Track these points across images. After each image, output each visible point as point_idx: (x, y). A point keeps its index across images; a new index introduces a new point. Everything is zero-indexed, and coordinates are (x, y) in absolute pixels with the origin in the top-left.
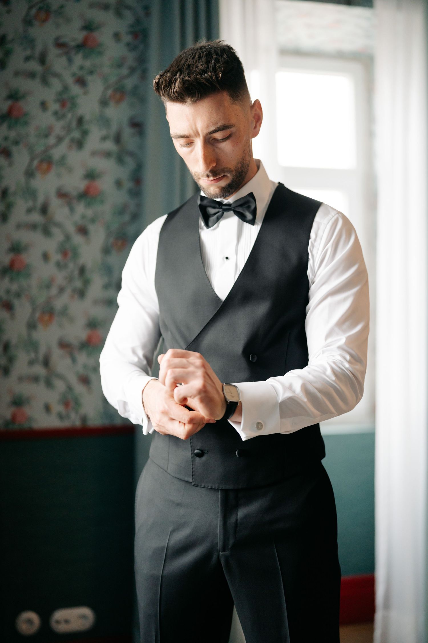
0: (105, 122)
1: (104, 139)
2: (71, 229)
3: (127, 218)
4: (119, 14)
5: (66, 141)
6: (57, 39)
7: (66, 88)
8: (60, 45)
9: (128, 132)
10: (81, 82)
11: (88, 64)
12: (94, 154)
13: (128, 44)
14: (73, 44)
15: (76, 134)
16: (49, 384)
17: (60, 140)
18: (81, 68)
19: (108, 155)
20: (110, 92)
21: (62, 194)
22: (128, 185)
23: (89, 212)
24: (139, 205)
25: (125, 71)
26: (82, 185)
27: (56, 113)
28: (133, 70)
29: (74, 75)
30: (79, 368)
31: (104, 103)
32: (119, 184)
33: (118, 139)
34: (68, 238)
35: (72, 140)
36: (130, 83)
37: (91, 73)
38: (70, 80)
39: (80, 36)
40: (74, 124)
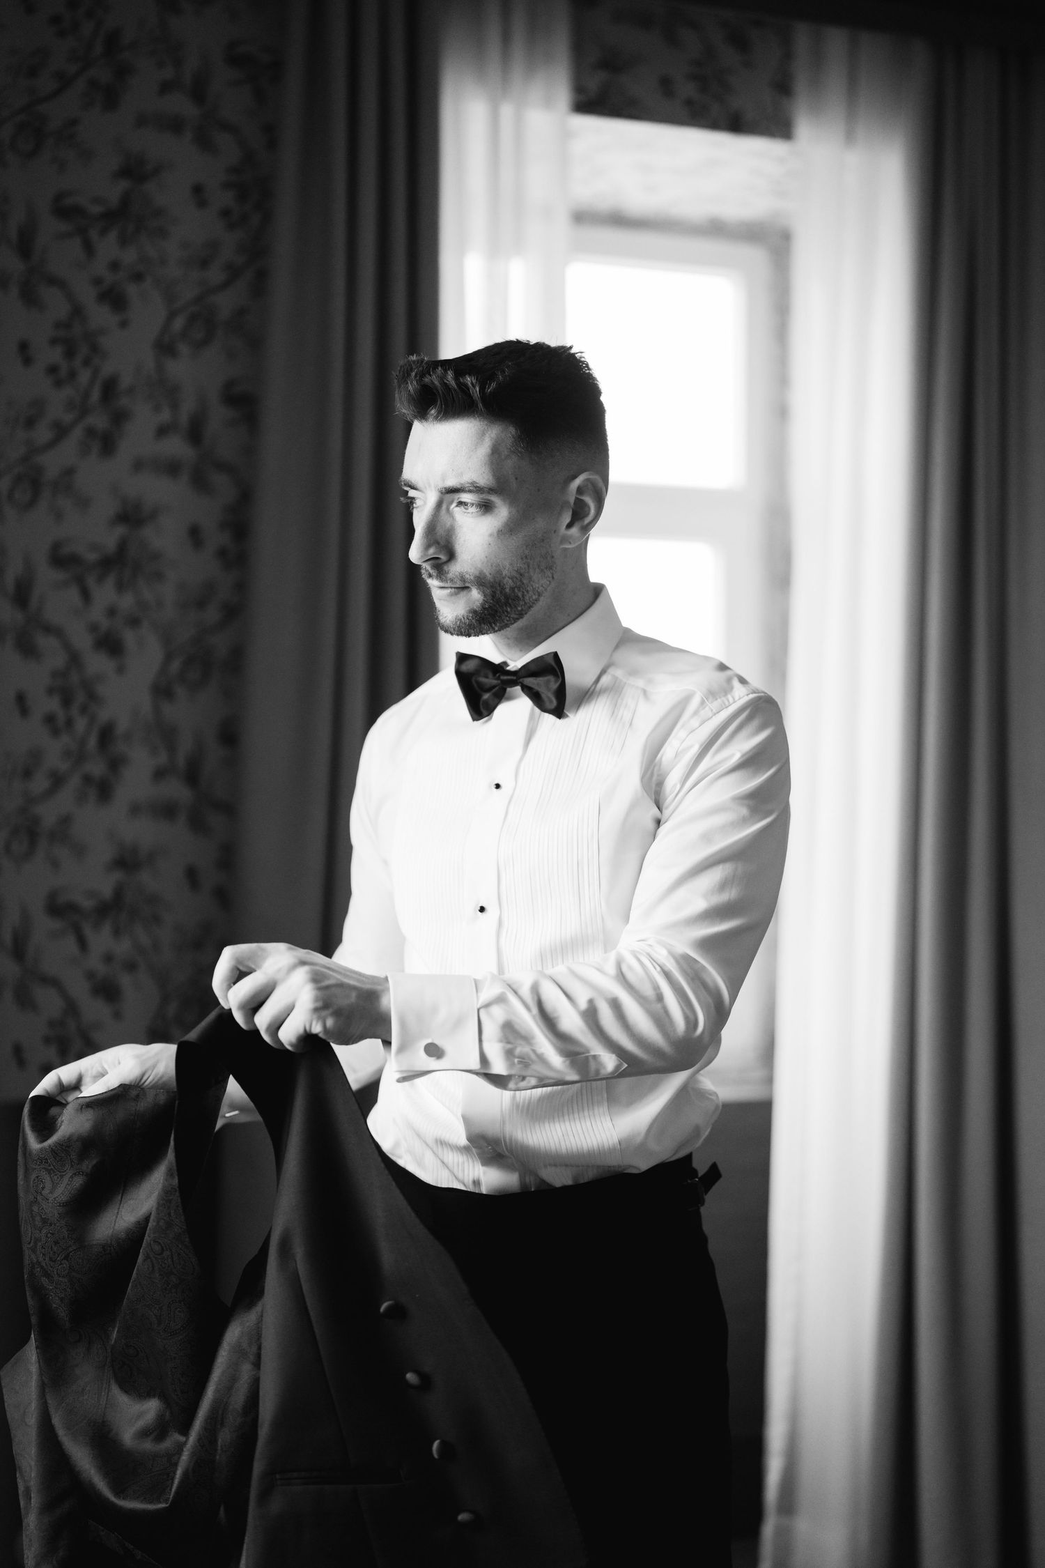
0: (168, 392)
1: (162, 431)
2: (82, 640)
3: (212, 614)
4: (204, 142)
5: (77, 433)
6: (59, 197)
7: (77, 311)
8: (64, 210)
9: (219, 415)
10: (114, 299)
11: (129, 256)
12: (139, 465)
13: (225, 213)
14: (96, 209)
15: (99, 421)
16: (24, 1000)
17: (61, 431)
18: (115, 266)
19: (172, 468)
20: (179, 323)
21: (61, 559)
22: (216, 538)
23: (126, 602)
24: (241, 587)
25: (215, 275)
26: (110, 539)
27: (53, 370)
28: (234, 273)
29: (97, 281)
30: (94, 961)
31: (165, 348)
32: (195, 535)
33: (195, 434)
34: (75, 659)
35: (90, 432)
36: (226, 303)
37: (138, 277)
38: (87, 294)
39: (114, 192)
40: (96, 395)
